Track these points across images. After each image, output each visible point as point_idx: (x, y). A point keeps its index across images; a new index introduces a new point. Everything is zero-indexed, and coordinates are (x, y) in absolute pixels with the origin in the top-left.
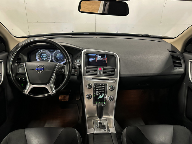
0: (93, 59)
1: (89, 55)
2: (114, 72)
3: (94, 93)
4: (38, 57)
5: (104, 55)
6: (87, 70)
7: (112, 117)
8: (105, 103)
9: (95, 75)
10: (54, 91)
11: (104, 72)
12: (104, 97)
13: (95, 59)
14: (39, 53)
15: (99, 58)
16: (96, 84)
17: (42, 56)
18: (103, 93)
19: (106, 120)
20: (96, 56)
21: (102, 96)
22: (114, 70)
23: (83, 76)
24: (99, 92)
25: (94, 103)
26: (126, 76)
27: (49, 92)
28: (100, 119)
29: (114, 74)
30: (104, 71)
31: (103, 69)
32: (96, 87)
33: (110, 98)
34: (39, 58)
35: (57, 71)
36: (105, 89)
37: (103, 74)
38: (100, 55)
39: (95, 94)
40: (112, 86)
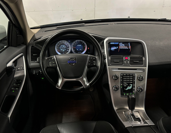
0: (115, 48)
1: (111, 43)
2: (142, 61)
3: (121, 85)
4: (57, 48)
5: (128, 43)
6: (111, 60)
7: (143, 109)
8: (134, 94)
9: (121, 65)
10: (88, 84)
11: (130, 62)
12: (132, 88)
13: (117, 47)
14: (58, 44)
15: (122, 46)
16: (123, 74)
17: (61, 47)
18: (131, 84)
19: (137, 111)
20: (119, 44)
21: (131, 87)
22: (142, 59)
23: (108, 67)
24: (127, 83)
25: (122, 94)
26: (155, 64)
27: (82, 85)
28: (132, 111)
29: (142, 63)
30: (130, 60)
31: (129, 58)
32: (123, 77)
33: (140, 89)
34: (58, 50)
35: (89, 63)
36: (133, 80)
37: (130, 63)
38: (123, 43)
39: (123, 85)
40: (142, 76)
